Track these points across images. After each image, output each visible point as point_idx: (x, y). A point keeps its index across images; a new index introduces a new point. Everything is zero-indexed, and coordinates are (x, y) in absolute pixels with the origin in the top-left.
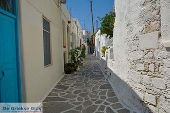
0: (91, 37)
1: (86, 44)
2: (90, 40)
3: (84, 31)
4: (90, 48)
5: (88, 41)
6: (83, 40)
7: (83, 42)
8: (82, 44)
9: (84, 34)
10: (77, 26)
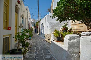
0: (36, 23)
1: (33, 27)
2: (35, 24)
3: (32, 19)
4: (35, 30)
5: (34, 26)
6: (31, 24)
7: (31, 26)
8: (30, 27)
9: (32, 21)
10: (28, 13)
